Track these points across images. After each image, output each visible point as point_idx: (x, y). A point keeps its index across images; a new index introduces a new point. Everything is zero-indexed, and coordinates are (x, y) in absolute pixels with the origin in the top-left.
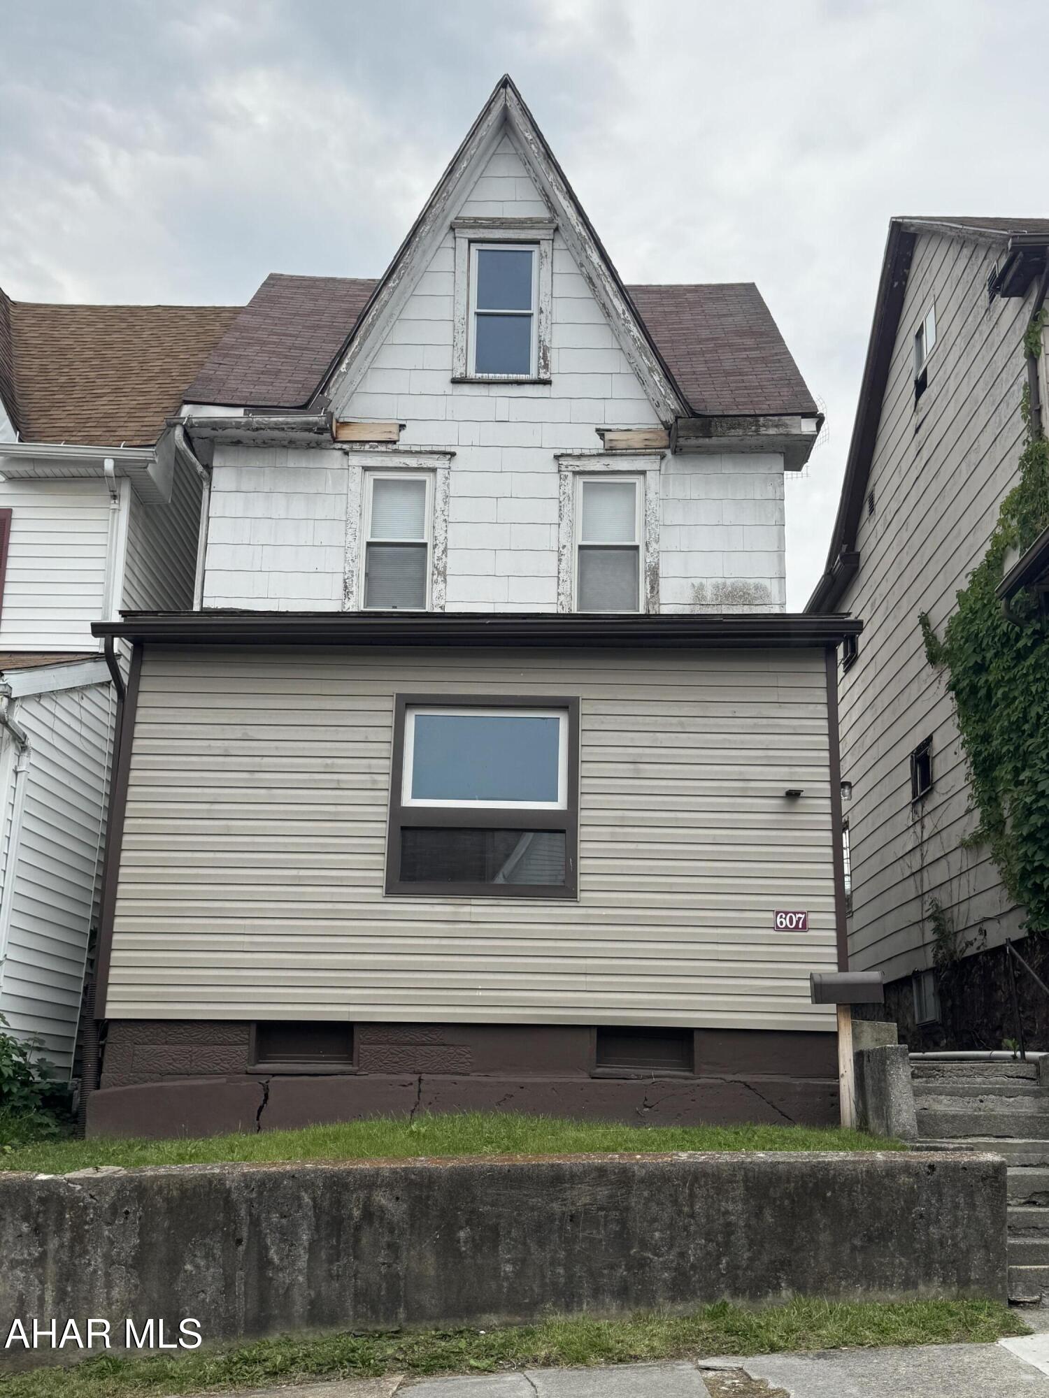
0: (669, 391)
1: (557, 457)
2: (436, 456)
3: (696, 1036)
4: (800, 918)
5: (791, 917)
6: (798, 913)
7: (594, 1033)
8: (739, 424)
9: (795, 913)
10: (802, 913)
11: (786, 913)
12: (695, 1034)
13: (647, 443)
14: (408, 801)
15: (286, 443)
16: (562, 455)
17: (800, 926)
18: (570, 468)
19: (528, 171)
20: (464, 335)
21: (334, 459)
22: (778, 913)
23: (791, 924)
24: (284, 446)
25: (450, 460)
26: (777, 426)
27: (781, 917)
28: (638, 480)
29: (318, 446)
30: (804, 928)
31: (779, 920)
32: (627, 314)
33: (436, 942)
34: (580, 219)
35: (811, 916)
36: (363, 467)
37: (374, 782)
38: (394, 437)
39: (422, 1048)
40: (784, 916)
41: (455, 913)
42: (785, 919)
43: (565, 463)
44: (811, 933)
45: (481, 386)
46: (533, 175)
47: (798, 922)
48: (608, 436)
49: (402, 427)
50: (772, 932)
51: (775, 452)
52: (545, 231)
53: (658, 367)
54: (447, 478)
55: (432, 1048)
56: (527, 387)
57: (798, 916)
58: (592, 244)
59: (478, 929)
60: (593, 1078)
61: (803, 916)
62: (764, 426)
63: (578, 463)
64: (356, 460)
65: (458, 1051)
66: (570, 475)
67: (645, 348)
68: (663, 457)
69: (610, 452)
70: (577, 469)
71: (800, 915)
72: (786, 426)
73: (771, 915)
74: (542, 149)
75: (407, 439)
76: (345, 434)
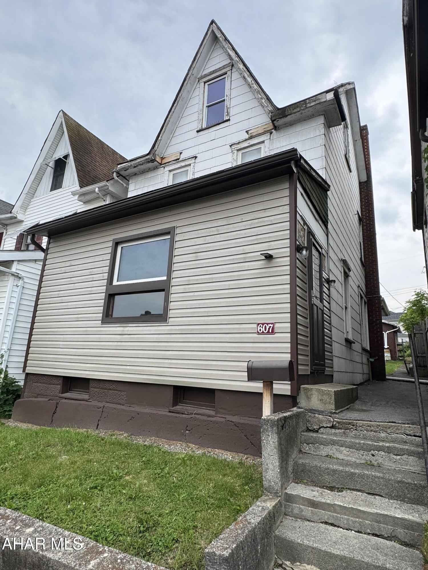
0: (268, 104)
1: (231, 146)
2: (190, 159)
3: (216, 393)
4: (270, 327)
5: (265, 326)
6: (269, 324)
7: (172, 389)
8: (298, 106)
9: (268, 324)
10: (272, 324)
11: (263, 324)
12: (216, 391)
13: (265, 130)
14: (115, 283)
15: (148, 170)
16: (232, 145)
17: (270, 331)
18: (235, 149)
19: (224, 50)
20: (201, 115)
21: (161, 170)
22: (258, 324)
23: (265, 330)
24: (148, 171)
25: (195, 159)
26: (315, 101)
27: (260, 326)
28: (262, 146)
29: (156, 168)
30: (273, 332)
31: (259, 328)
32: (253, 82)
33: (116, 344)
34: (236, 55)
35: (277, 325)
36: (169, 171)
37: (103, 276)
38: (178, 157)
39: (110, 391)
40: (262, 326)
41: (123, 331)
42: (262, 327)
43: (233, 148)
44: (276, 335)
45: (206, 130)
46: (225, 51)
47: (269, 329)
48: (250, 132)
49: (181, 153)
50: (256, 335)
51: (320, 115)
52: (228, 68)
53: (264, 97)
54: (194, 166)
55: (113, 391)
56: (221, 124)
57: (269, 325)
58: (241, 62)
59: (130, 338)
60: (170, 412)
61: (272, 325)
62: (309, 103)
63: (238, 146)
64: (167, 169)
65: (122, 394)
66: (236, 151)
67: (259, 91)
68: (271, 133)
69: (251, 138)
70: (238, 148)
71: (270, 325)
72: (319, 99)
73: (255, 326)
74: (224, 38)
75: (182, 157)
76: (164, 161)
